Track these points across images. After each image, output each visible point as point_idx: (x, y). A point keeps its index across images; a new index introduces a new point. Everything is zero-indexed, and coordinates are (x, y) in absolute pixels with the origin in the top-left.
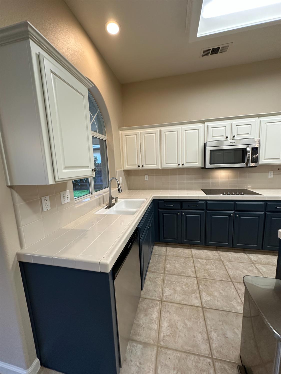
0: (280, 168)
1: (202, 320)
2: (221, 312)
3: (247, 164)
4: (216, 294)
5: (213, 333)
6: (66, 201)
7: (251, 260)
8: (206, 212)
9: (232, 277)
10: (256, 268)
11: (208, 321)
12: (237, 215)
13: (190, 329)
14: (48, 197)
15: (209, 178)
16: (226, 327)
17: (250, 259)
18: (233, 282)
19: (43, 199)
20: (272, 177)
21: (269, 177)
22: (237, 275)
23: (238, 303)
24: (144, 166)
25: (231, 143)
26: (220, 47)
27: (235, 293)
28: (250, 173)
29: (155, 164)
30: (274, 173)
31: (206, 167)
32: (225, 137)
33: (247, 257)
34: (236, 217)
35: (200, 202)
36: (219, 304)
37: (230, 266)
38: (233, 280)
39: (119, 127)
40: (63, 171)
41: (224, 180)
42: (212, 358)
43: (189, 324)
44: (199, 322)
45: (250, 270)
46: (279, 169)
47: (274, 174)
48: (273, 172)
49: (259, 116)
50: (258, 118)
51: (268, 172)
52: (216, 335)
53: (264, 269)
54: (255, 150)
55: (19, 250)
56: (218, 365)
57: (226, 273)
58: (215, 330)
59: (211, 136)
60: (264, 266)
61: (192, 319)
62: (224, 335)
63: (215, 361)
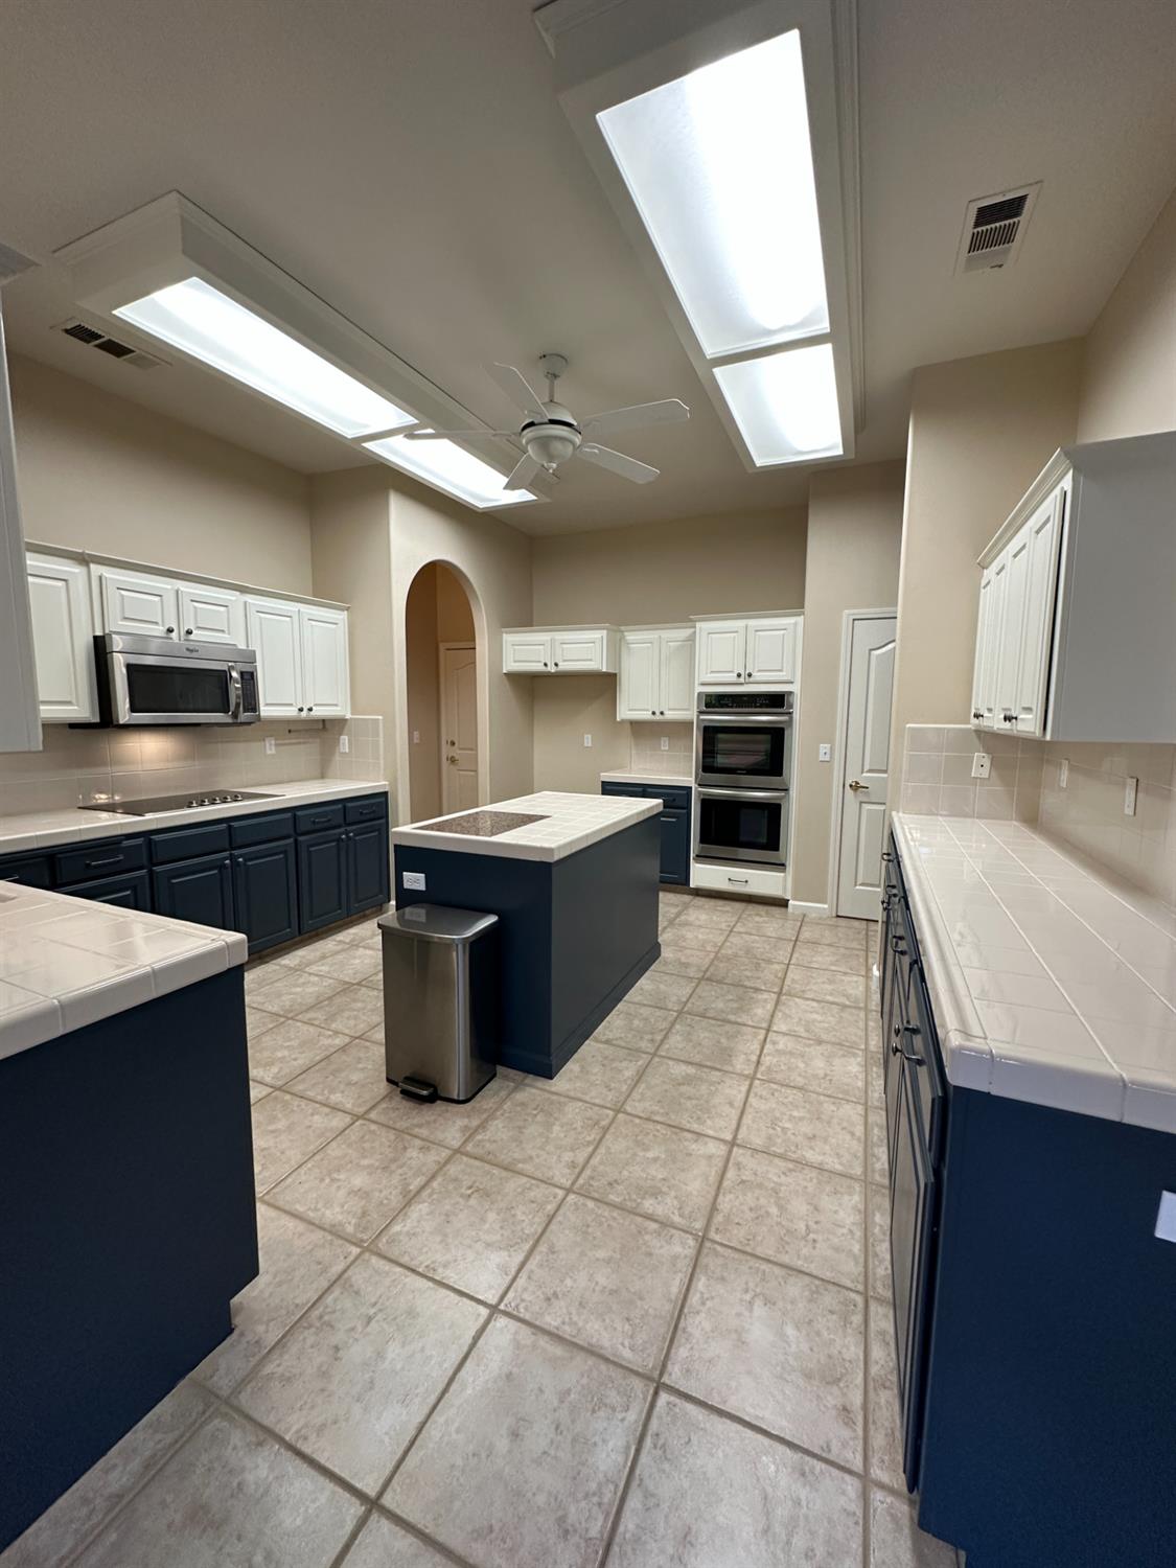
0: (292, 728)
1: (296, 1102)
2: (317, 1068)
3: (235, 715)
4: (279, 1054)
5: (332, 1097)
7: (290, 969)
8: (151, 873)
9: (282, 1013)
10: (310, 974)
11: (309, 1093)
12: (241, 860)
13: (290, 1128)
16: (343, 1075)
17: (285, 966)
18: (292, 1018)
22: (288, 1003)
23: (330, 1036)
25: (188, 649)
26: (133, 351)
27: (311, 1029)
28: (227, 742)
31: (121, 722)
32: (161, 628)
33: (278, 967)
34: (238, 864)
35: (126, 843)
36: (300, 1062)
37: (259, 999)
38: (290, 1016)
42: (359, 1118)
43: (281, 1124)
44: (295, 1109)
45: (304, 984)
46: (290, 731)
47: (276, 745)
48: (276, 740)
49: (243, 590)
51: (264, 740)
52: (339, 1095)
53: (325, 968)
54: (249, 678)
56: (373, 1115)
57: (264, 1014)
58: (332, 1091)
59: (119, 616)
60: (320, 963)
61: (280, 1116)
62: (349, 1084)
63: (366, 1116)
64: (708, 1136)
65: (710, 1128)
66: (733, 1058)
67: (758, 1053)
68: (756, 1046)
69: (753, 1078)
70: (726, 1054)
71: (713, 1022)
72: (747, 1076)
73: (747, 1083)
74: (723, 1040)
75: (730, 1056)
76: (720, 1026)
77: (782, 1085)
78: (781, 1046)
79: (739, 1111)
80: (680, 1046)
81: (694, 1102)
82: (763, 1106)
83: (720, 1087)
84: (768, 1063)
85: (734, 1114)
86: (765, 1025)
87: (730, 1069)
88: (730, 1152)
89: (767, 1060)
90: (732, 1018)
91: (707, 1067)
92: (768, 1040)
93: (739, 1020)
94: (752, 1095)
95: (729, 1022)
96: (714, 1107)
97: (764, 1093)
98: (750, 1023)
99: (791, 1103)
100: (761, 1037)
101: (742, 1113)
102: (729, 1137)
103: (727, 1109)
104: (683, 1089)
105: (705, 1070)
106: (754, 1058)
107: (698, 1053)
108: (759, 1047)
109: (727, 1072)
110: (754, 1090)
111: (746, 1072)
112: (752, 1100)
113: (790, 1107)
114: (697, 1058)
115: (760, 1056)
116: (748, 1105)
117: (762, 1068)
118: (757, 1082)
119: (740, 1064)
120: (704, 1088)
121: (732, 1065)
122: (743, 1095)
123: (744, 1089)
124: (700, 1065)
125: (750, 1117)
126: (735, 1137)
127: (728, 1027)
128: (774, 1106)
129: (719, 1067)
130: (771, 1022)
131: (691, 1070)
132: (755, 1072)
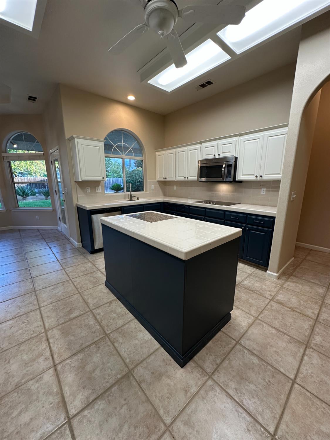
6: (99, 191)
14: (89, 188)
15: (214, 191)
19: (87, 188)
20: (265, 193)
21: (262, 193)
24: (167, 178)
29: (172, 177)
30: (267, 190)
39: (155, 150)
40: (85, 177)
41: (225, 193)
50: (238, 137)
55: (77, 203)
64: (49, 305)
65: (50, 307)
66: (60, 333)
67: (51, 345)
68: (54, 349)
69: (46, 331)
70: (65, 332)
71: (88, 344)
72: (49, 330)
73: (47, 328)
74: (72, 338)
75: (62, 333)
76: (82, 345)
77: (31, 338)
78: (41, 360)
79: (43, 317)
80: (86, 321)
81: (61, 309)
82: (35, 325)
83: (56, 319)
84: (43, 343)
85: (44, 315)
86: (59, 367)
87: (58, 328)
88: (39, 306)
89: (44, 345)
90: (81, 356)
91: (67, 322)
92: (51, 358)
93: (76, 358)
94: (42, 325)
95: (79, 352)
96: (53, 312)
97: (37, 329)
98: (68, 361)
99: (24, 334)
100: (55, 357)
101: (42, 317)
102: (42, 309)
103: (49, 314)
104: (68, 309)
105: (67, 320)
106: (51, 341)
107: (77, 324)
108: (53, 349)
109: (59, 325)
110: (43, 327)
111: (50, 331)
112: (40, 323)
113: (24, 332)
114: (75, 321)
115: (49, 344)
116: (42, 320)
117: (44, 339)
118: (43, 331)
119: (55, 333)
120: (62, 314)
121: (59, 330)
122: (45, 322)
123: (47, 325)
124: (71, 320)
125: (38, 318)
126: (40, 310)
127: (77, 347)
128: (31, 327)
129: (63, 325)
130: (57, 374)
131: (72, 316)
132: (46, 335)
